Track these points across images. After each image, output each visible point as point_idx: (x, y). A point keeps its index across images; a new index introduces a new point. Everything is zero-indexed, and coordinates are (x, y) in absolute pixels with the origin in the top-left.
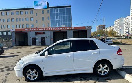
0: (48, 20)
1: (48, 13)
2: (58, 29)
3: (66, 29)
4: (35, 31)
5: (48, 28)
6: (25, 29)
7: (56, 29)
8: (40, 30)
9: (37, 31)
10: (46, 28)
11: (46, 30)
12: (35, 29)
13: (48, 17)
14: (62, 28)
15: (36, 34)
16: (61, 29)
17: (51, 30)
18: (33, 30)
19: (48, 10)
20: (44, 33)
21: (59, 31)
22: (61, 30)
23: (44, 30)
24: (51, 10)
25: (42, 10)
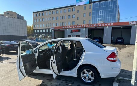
0: (90, 16)
1: (90, 8)
2: (95, 25)
3: (103, 25)
4: (71, 28)
5: (84, 25)
6: (62, 27)
7: (92, 25)
8: (76, 28)
9: (73, 28)
10: (81, 26)
11: (81, 27)
12: (71, 27)
13: (90, 13)
14: (99, 24)
15: (72, 31)
16: (97, 25)
17: (87, 27)
18: (69, 27)
19: (90, 6)
20: (79, 31)
21: (95, 28)
22: (97, 27)
23: (79, 28)
24: (93, 5)
25: (84, 6)
